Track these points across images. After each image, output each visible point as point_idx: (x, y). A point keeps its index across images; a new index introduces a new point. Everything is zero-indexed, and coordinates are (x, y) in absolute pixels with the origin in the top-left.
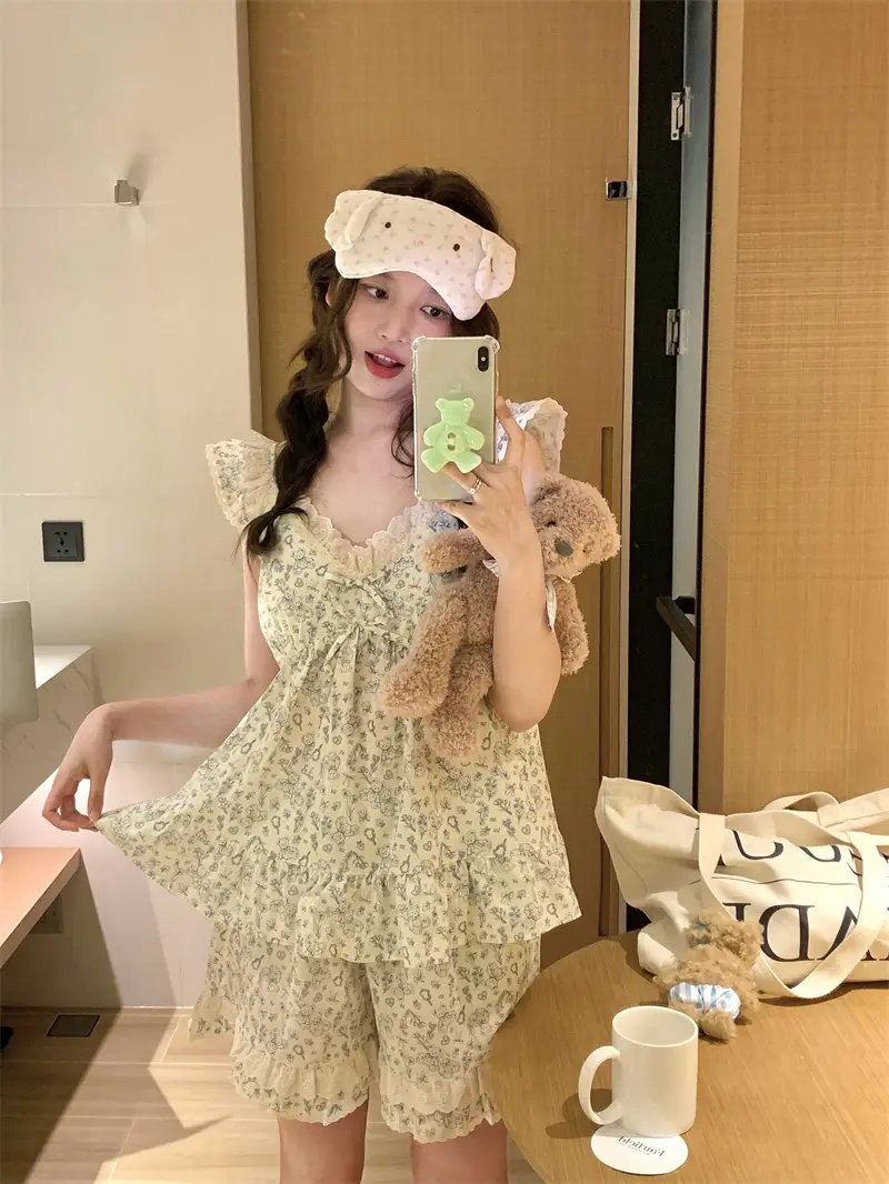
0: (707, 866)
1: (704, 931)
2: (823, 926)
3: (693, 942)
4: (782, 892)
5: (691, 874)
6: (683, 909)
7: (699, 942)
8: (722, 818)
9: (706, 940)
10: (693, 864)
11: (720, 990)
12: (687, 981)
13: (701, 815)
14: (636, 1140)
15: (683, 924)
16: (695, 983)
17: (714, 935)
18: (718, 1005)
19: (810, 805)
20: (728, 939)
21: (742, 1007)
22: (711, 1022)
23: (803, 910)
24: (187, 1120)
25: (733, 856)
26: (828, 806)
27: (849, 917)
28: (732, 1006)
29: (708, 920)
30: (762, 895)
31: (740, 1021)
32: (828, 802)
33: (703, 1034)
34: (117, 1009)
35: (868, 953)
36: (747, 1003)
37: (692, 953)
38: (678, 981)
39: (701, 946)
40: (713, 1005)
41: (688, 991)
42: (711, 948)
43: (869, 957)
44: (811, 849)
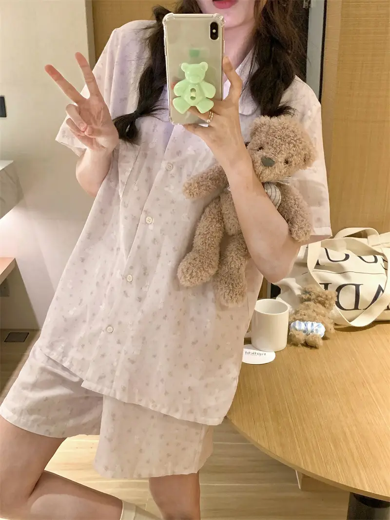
0: (311, 265)
2: (367, 294)
4: (347, 277)
5: (303, 269)
6: (299, 286)
10: (305, 265)
15: (298, 292)
19: (363, 235)
23: (357, 286)
25: (324, 260)
26: (374, 236)
27: (380, 290)
30: (339, 280)
32: (374, 233)
35: (388, 307)
42: (311, 303)
44: (363, 257)
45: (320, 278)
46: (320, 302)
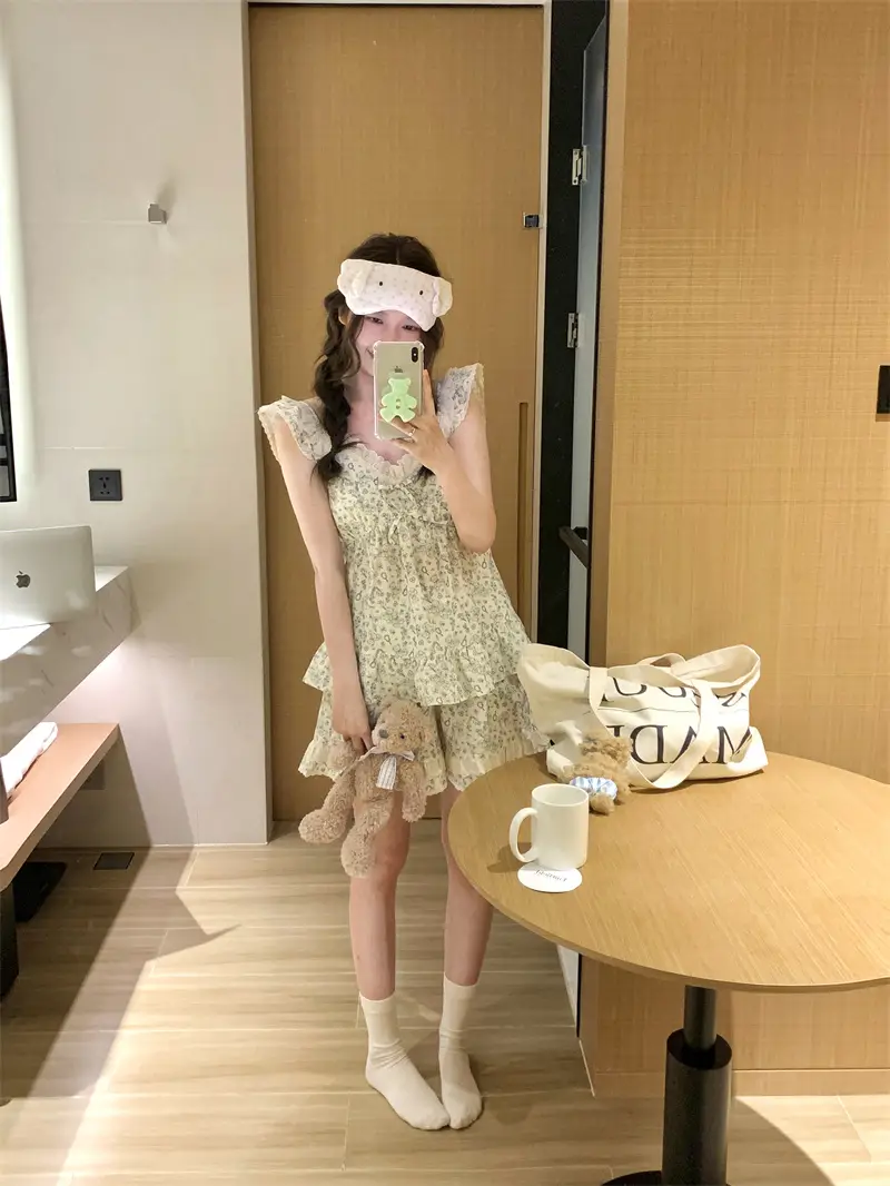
0: (595, 701)
1: (592, 744)
2: (674, 740)
3: (585, 751)
4: (646, 717)
5: (584, 707)
6: (578, 731)
7: (588, 750)
8: (604, 670)
9: (594, 750)
10: (586, 701)
11: (603, 781)
12: (581, 776)
13: (592, 668)
14: (547, 872)
15: (578, 741)
16: (586, 776)
17: (599, 746)
18: (602, 791)
19: (666, 663)
20: (610, 749)
21: (618, 792)
22: (597, 801)
23: (660, 729)
24: (208, 929)
25: (612, 694)
26: (678, 664)
27: (691, 733)
28: (611, 791)
29: (596, 737)
30: (631, 720)
31: (617, 802)
32: (679, 660)
33: (592, 810)
34: (147, 848)
35: (704, 758)
36: (622, 789)
37: (585, 758)
38: (575, 776)
39: (590, 754)
40: (599, 790)
41: (582, 782)
43: (704, 761)
44: (666, 689)
45: (608, 718)
46: (609, 753)
